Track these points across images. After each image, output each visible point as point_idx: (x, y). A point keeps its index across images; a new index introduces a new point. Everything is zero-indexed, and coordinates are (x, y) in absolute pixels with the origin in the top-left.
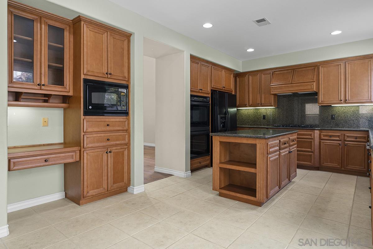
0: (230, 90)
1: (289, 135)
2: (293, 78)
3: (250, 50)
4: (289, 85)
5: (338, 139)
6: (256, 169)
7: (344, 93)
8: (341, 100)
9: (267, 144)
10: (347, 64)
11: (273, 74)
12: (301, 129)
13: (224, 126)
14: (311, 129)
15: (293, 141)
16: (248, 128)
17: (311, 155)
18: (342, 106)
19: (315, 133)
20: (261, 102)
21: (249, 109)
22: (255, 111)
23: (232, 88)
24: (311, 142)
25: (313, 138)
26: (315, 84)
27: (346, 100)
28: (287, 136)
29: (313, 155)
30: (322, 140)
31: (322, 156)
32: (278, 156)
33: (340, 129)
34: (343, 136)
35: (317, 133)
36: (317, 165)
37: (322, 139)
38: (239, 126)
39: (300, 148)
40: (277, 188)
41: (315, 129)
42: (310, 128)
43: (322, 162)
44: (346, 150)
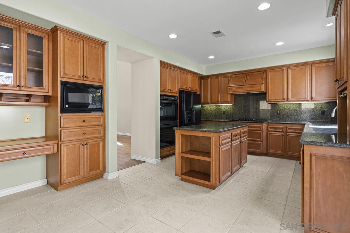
0: (196, 90)
1: (240, 128)
2: (246, 81)
3: (211, 57)
4: (243, 86)
5: (281, 130)
6: (210, 158)
7: (287, 93)
8: (284, 99)
9: (220, 137)
10: (289, 70)
11: (231, 78)
12: (252, 122)
13: (189, 120)
14: (260, 123)
15: (244, 133)
16: (211, 122)
17: (260, 144)
18: (285, 104)
19: (264, 126)
20: (221, 100)
21: (211, 106)
22: (216, 107)
23: (197, 89)
24: (260, 133)
25: (261, 129)
26: (263, 85)
27: (288, 99)
28: (239, 129)
29: (261, 144)
30: (269, 131)
31: (269, 145)
32: (230, 147)
33: (283, 122)
34: (285, 128)
35: (265, 125)
36: (265, 152)
37: (269, 130)
38: (203, 120)
39: (252, 138)
40: (229, 173)
41: (263, 123)
42: (259, 122)
43: (269, 149)
44: (287, 139)
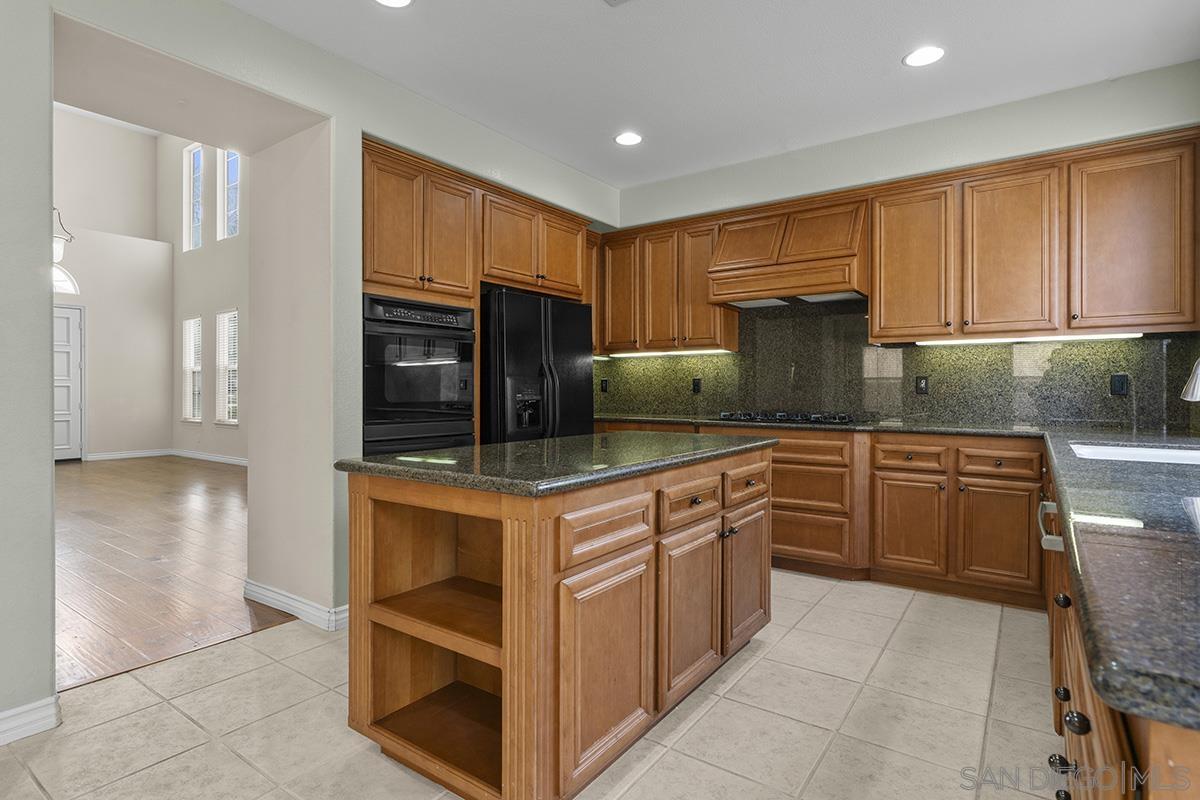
0: (571, 288)
1: (726, 461)
2: (785, 244)
3: (629, 139)
4: (769, 269)
5: (934, 465)
6: (501, 646)
7: (959, 297)
8: (948, 324)
9: (558, 520)
10: (968, 191)
11: (722, 233)
14: (842, 430)
15: (748, 484)
17: (841, 526)
18: (952, 347)
19: (856, 444)
20: (683, 333)
22: (667, 365)
23: (579, 282)
24: (842, 475)
25: (847, 460)
26: (855, 262)
27: (966, 324)
28: (716, 463)
30: (880, 469)
31: (879, 530)
32: (643, 567)
33: (943, 429)
34: (952, 457)
35: (862, 441)
36: (862, 562)
37: (878, 465)
39: (804, 499)
40: (639, 717)
41: (855, 431)
42: (838, 427)
43: (880, 551)
44: (961, 507)
